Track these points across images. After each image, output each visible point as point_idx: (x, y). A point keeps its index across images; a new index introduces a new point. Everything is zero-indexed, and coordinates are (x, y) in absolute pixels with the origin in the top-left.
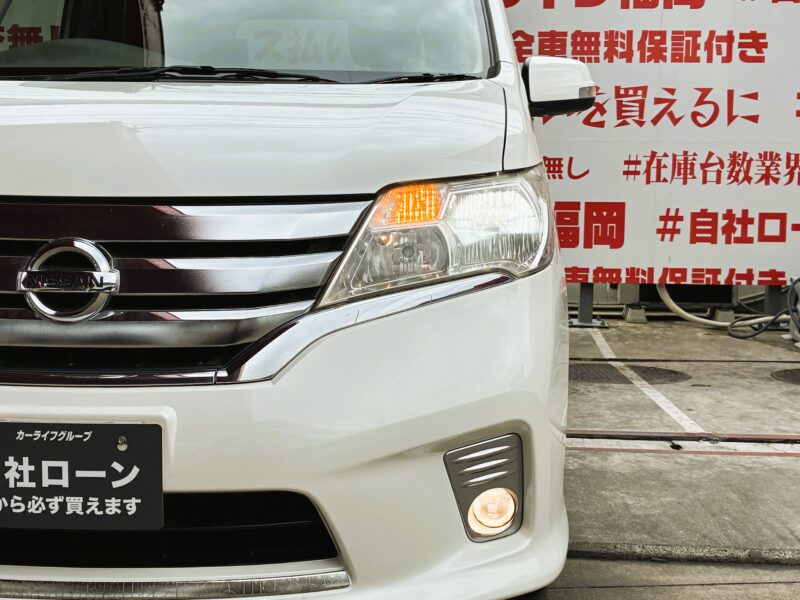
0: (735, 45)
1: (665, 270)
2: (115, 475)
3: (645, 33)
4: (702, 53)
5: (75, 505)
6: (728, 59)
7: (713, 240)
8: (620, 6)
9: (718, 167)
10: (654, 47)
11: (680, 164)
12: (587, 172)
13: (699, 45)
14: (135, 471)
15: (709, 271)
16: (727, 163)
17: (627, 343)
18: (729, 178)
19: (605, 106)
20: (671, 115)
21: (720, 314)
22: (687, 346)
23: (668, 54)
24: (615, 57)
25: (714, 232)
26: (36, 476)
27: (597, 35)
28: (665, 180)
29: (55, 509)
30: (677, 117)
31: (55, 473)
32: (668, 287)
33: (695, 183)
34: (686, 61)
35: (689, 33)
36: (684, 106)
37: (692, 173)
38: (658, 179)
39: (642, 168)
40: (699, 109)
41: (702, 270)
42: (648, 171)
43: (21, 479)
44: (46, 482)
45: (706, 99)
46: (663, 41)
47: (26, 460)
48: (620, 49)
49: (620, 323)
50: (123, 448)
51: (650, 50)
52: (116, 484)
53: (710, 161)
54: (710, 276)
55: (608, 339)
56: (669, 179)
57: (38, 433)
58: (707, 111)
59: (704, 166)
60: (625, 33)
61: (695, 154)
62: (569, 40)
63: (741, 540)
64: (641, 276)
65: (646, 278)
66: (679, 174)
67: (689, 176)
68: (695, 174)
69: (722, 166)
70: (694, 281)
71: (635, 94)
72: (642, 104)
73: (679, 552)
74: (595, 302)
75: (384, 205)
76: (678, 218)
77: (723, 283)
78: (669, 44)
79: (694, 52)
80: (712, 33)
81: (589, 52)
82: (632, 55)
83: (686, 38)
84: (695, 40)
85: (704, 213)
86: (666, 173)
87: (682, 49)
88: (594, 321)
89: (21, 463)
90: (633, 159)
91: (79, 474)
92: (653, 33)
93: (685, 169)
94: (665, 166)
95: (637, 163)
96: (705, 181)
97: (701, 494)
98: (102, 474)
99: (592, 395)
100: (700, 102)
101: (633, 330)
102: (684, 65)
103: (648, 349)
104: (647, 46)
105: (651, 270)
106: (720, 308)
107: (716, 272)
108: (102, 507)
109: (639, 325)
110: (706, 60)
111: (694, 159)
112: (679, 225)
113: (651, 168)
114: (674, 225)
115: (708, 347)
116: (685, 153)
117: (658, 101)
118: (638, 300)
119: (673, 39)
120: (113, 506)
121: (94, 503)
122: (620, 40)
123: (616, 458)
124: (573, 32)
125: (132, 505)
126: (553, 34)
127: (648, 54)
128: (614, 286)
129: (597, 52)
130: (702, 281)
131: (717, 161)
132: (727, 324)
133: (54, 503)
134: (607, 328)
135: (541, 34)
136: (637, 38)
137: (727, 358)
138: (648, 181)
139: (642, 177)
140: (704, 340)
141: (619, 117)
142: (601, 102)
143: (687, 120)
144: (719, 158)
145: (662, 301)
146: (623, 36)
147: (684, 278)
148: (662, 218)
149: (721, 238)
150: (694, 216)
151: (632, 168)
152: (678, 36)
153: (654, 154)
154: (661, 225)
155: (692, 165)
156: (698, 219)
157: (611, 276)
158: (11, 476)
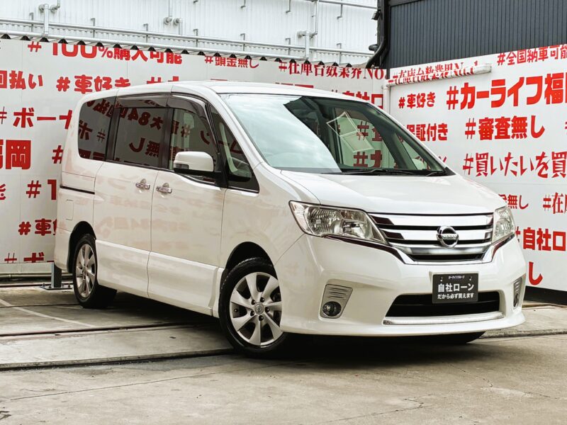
2: (469, 287)
5: (460, 295)
14: (473, 286)
26: (452, 288)
29: (456, 297)
31: (457, 287)
38: (559, 211)
43: (449, 289)
44: (455, 290)
47: (450, 284)
50: (471, 280)
52: (469, 289)
57: (453, 277)
91: (462, 287)
98: (466, 287)
108: (466, 296)
113: (555, 203)
120: (468, 295)
121: (464, 295)
125: (472, 295)
138: (554, 212)
158: (447, 288)
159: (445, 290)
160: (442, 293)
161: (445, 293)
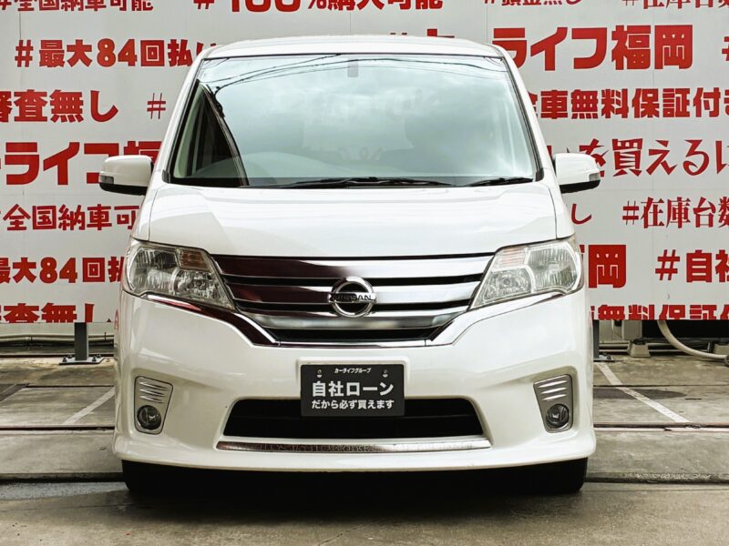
0: (721, 101)
1: (665, 307)
2: (381, 389)
3: (638, 91)
4: (691, 109)
5: (362, 404)
6: (715, 114)
7: (708, 279)
8: (615, 67)
9: (710, 211)
10: (647, 103)
11: (674, 209)
12: (590, 218)
13: (688, 101)
14: (391, 387)
15: (705, 307)
16: (718, 207)
17: (632, 373)
18: (720, 221)
19: (603, 157)
20: (665, 165)
21: (718, 347)
22: (685, 374)
23: (661, 110)
24: (611, 113)
25: (708, 271)
26: (344, 390)
27: (595, 93)
28: (662, 224)
29: (353, 406)
30: (670, 166)
31: (353, 389)
32: (669, 323)
33: (689, 226)
34: (677, 116)
35: (679, 91)
36: (676, 157)
37: (686, 217)
38: (655, 224)
39: (640, 213)
40: (691, 159)
41: (699, 306)
42: (645, 216)
43: (337, 392)
44: (349, 393)
45: (696, 150)
46: (656, 98)
47: (339, 382)
48: (616, 106)
49: (625, 358)
50: (385, 376)
51: (643, 106)
52: (382, 394)
53: (702, 207)
54: (707, 312)
55: (613, 370)
56: (665, 222)
57: (345, 370)
58: (698, 160)
59: (697, 211)
60: (620, 91)
61: (688, 200)
62: (569, 98)
63: (706, 471)
64: (643, 313)
65: (648, 315)
66: (674, 218)
67: (683, 220)
68: (689, 218)
69: (714, 210)
70: (691, 317)
71: (631, 147)
72: (637, 155)
73: (665, 477)
74: (601, 342)
75: (497, 258)
76: (675, 259)
77: (718, 318)
78: (661, 101)
79: (685, 108)
80: (700, 90)
81: (588, 109)
82: (627, 110)
83: (676, 95)
84: (684, 97)
85: (698, 254)
86: (662, 218)
87: (673, 105)
88: (601, 356)
89: (336, 384)
90: (631, 205)
91: (365, 389)
92: (646, 91)
93: (680, 214)
94: (661, 211)
95: (636, 208)
96: (698, 225)
97: (682, 451)
98: (376, 389)
99: (603, 406)
100: (692, 152)
101: (637, 364)
102: (675, 119)
103: (649, 377)
104: (641, 102)
105: (652, 307)
106: (718, 343)
107: (712, 308)
108: (375, 405)
109: (642, 359)
110: (695, 114)
111: (687, 205)
112: (676, 265)
113: (648, 213)
114: (672, 265)
115: (705, 375)
116: (679, 199)
117: (652, 152)
118: (641, 335)
119: (664, 96)
120: (380, 404)
121: (372, 402)
122: (616, 97)
123: (623, 435)
124: (573, 91)
125: (390, 403)
126: (554, 93)
127: (641, 110)
128: (618, 324)
129: (595, 109)
130: (700, 317)
131: (709, 206)
132: (724, 356)
133: (352, 404)
134: (613, 362)
135: (543, 93)
136: (631, 96)
137: (721, 383)
138: (646, 225)
139: (642, 221)
140: (703, 370)
141: (617, 167)
142: (601, 154)
143: (680, 169)
144: (711, 204)
145: (663, 337)
146: (618, 94)
147: (683, 314)
148: (660, 259)
149: (715, 276)
150: (690, 256)
151: (631, 213)
152: (669, 93)
153: (650, 200)
154: (659, 265)
155: (686, 210)
156: (694, 260)
157: (615, 313)
158: (332, 390)
159: (328, 393)
160: (321, 398)
161: (328, 398)
